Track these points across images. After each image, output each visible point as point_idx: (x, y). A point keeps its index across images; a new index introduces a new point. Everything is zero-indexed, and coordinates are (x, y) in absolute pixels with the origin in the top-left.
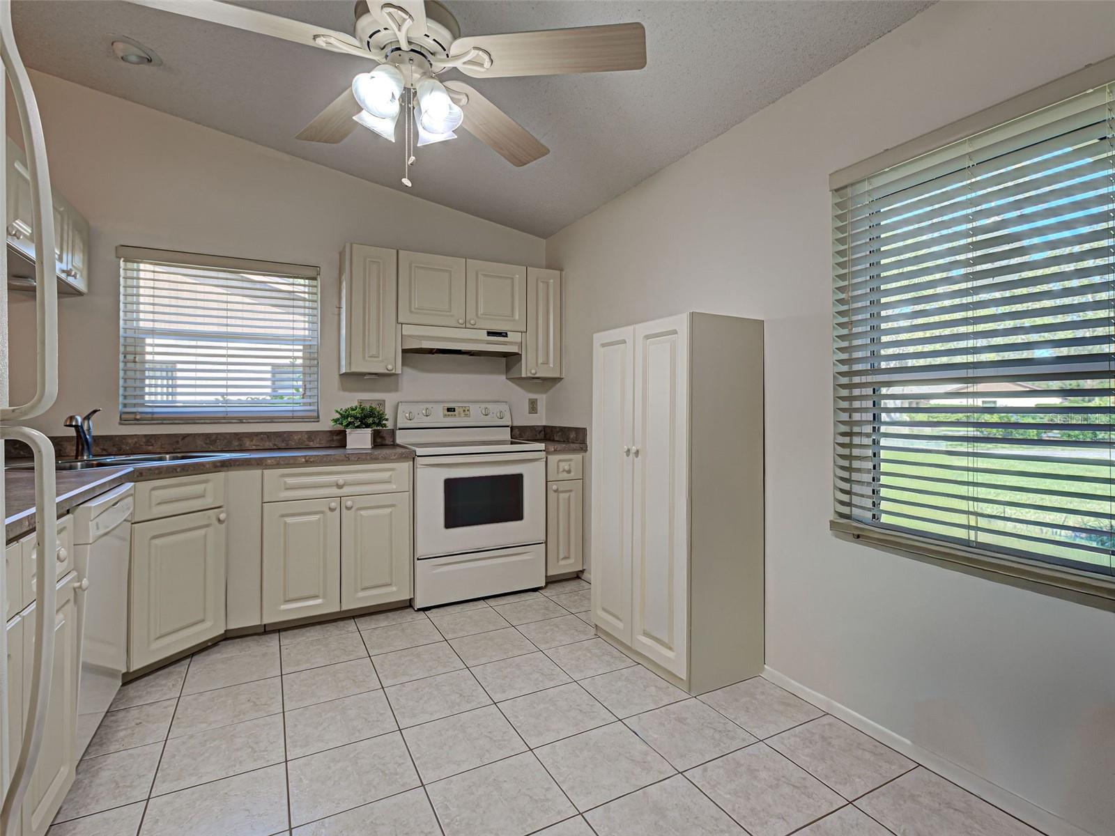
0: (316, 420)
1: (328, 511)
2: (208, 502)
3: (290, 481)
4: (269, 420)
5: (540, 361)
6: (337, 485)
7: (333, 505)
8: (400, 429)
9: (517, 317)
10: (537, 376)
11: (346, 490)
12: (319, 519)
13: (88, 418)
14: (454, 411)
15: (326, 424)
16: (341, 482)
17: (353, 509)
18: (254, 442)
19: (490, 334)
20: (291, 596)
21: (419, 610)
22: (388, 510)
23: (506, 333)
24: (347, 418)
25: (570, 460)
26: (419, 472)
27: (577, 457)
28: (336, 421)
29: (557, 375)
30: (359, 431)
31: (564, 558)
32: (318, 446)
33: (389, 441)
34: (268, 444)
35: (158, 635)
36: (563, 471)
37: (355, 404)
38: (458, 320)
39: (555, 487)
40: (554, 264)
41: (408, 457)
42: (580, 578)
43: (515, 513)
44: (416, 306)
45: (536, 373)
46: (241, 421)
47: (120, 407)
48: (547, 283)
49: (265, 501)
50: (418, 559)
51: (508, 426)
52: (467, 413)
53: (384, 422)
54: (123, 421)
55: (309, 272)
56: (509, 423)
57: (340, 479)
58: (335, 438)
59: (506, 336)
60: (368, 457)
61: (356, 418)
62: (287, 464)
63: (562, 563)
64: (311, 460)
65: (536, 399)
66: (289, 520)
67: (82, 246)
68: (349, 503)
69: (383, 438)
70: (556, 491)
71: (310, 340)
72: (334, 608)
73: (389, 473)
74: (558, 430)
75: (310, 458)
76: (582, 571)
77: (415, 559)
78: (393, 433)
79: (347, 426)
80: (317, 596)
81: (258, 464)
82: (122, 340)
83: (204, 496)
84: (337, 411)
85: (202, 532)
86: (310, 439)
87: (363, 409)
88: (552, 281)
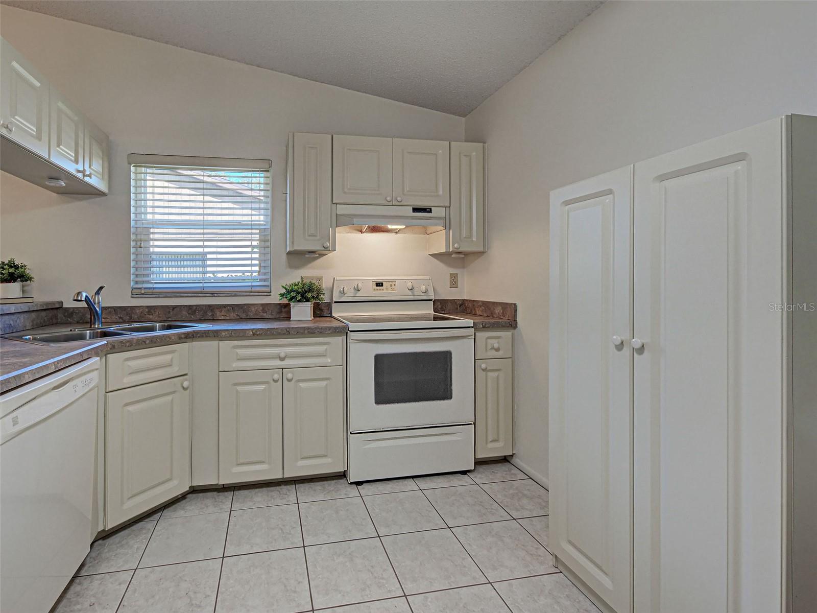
0: (268, 294)
1: (272, 382)
2: (175, 370)
3: (242, 352)
4: (233, 294)
5: (464, 234)
6: (280, 357)
7: (276, 377)
8: (335, 302)
9: (441, 193)
10: (460, 250)
11: (287, 362)
12: (265, 389)
13: (98, 293)
14: (382, 286)
15: (275, 298)
16: (282, 355)
17: (293, 381)
18: (223, 313)
19: (415, 210)
20: (241, 461)
21: (352, 483)
22: (324, 383)
23: (431, 209)
24: (291, 293)
25: (499, 337)
26: (352, 347)
27: (506, 334)
28: (282, 295)
29: (481, 249)
30: (301, 304)
31: (492, 441)
32: (270, 317)
33: (326, 313)
34: (233, 315)
35: (130, 496)
36: (491, 349)
37: (298, 280)
38: (386, 198)
39: (483, 366)
40: (476, 137)
41: (341, 332)
42: (509, 462)
43: (443, 392)
44: (349, 187)
45: (459, 248)
46: (213, 294)
47: (132, 283)
48: (469, 157)
49: (221, 370)
50: (351, 433)
51: (431, 300)
52: (393, 287)
53: (322, 296)
54: (134, 295)
55: (264, 165)
56: (433, 298)
57: (282, 351)
58: (283, 310)
59: (430, 211)
60: (306, 331)
61: (298, 293)
62: (238, 336)
63: (491, 445)
64: (258, 333)
65: (457, 274)
66: (239, 388)
67: (101, 154)
68: (290, 376)
69: (321, 310)
70: (484, 370)
71: (265, 225)
72: (278, 475)
73: (325, 347)
74: (480, 303)
75: (256, 332)
76: (512, 456)
77: (348, 433)
78: (329, 305)
79: (291, 299)
80: (264, 462)
81: (215, 336)
82: (133, 230)
83: (170, 365)
84: (283, 287)
85: (169, 398)
86: (264, 311)
87: (304, 285)
88: (474, 153)
